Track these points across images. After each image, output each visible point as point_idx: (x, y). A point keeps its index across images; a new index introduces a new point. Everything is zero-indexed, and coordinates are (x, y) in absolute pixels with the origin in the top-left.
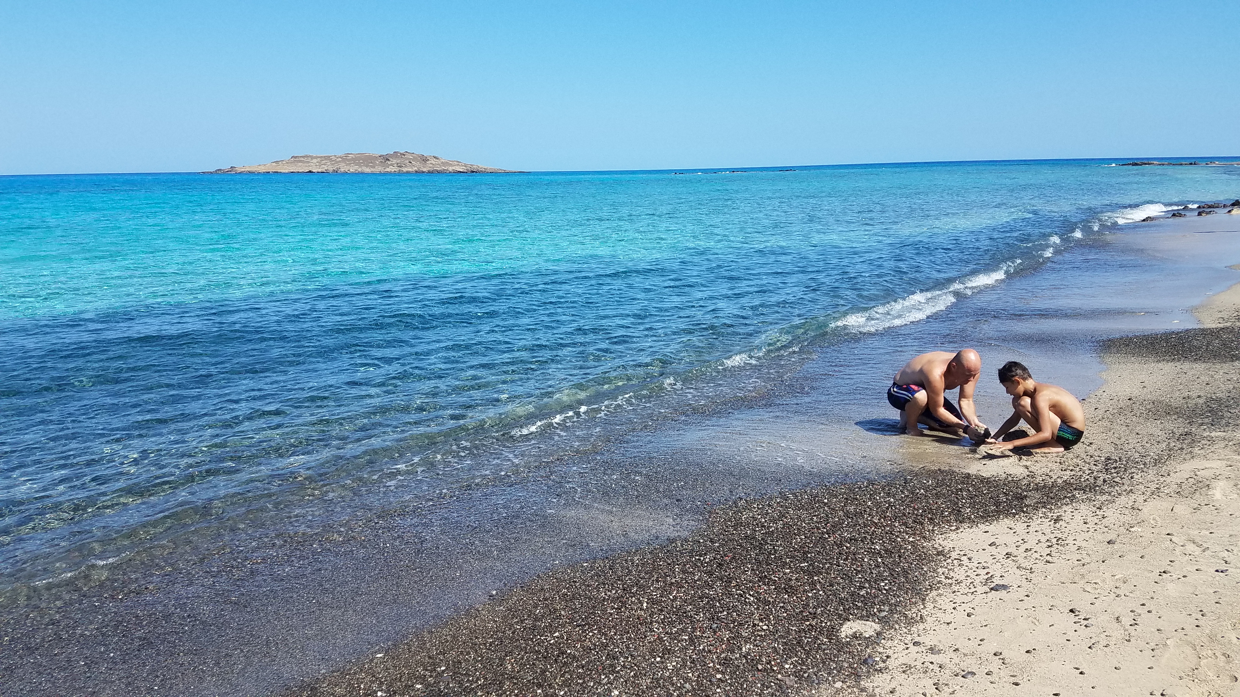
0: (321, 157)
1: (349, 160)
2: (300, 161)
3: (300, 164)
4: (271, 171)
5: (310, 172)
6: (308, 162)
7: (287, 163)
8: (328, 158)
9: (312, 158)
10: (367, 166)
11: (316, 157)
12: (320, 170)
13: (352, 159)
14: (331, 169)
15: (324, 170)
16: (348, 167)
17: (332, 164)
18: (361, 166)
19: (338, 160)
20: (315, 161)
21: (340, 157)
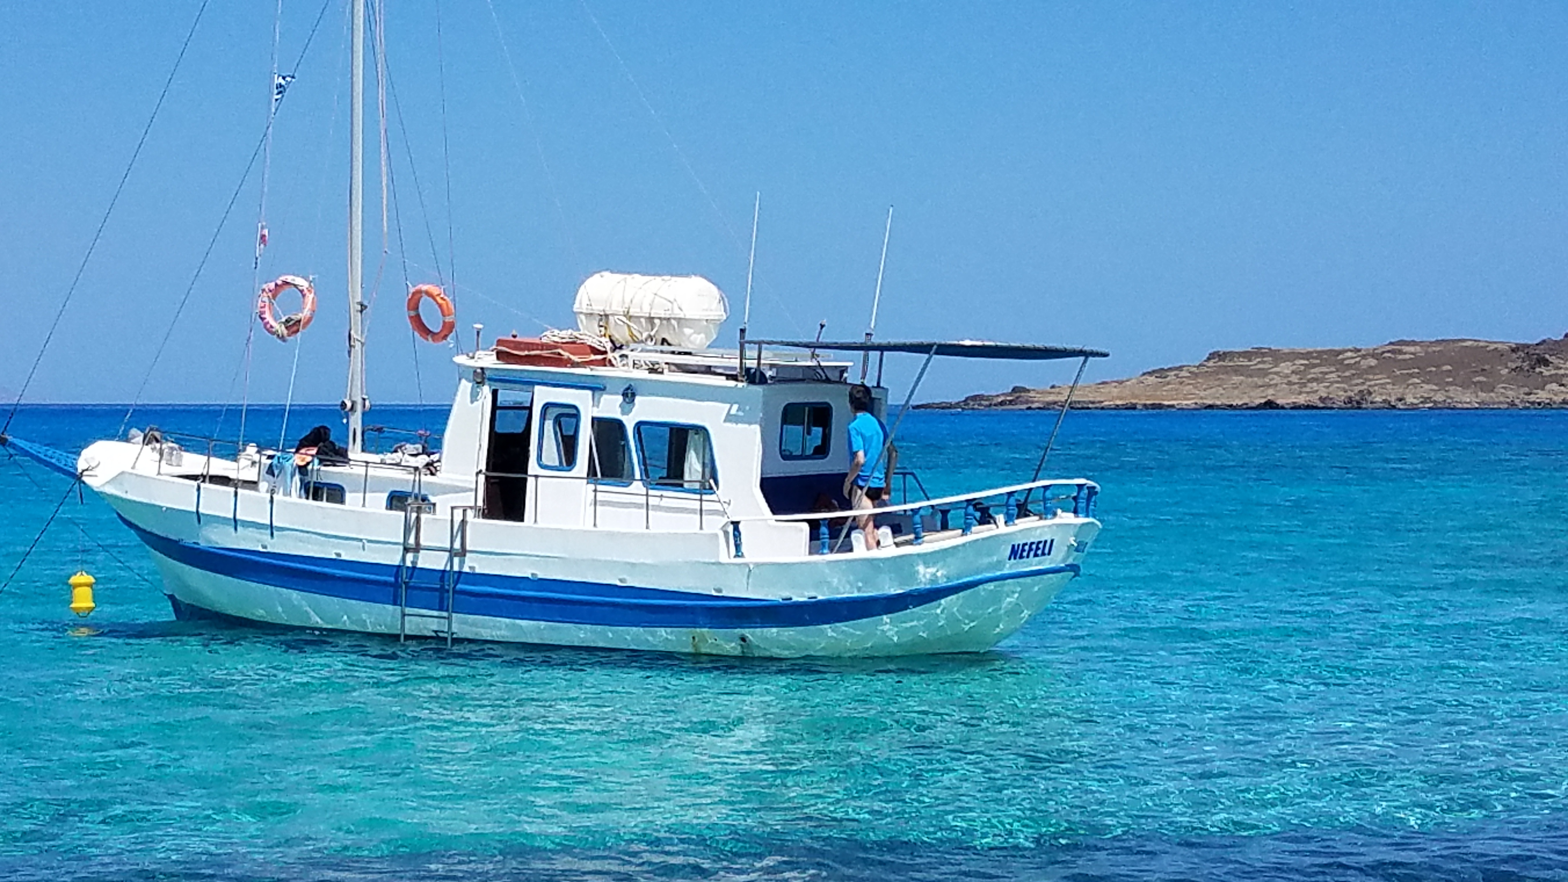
0: (1307, 355)
1: (1404, 365)
2: (1237, 370)
3: (1236, 379)
4: (1140, 402)
5: (1270, 405)
6: (1264, 373)
7: (1195, 375)
8: (1331, 357)
9: (1277, 356)
10: (1465, 385)
11: (1293, 356)
12: (1302, 400)
13: (1416, 361)
14: (1339, 394)
15: (1314, 400)
16: (1398, 391)
17: (1345, 380)
18: (1443, 386)
19: (1365, 363)
20: (1285, 367)
21: (1373, 356)
